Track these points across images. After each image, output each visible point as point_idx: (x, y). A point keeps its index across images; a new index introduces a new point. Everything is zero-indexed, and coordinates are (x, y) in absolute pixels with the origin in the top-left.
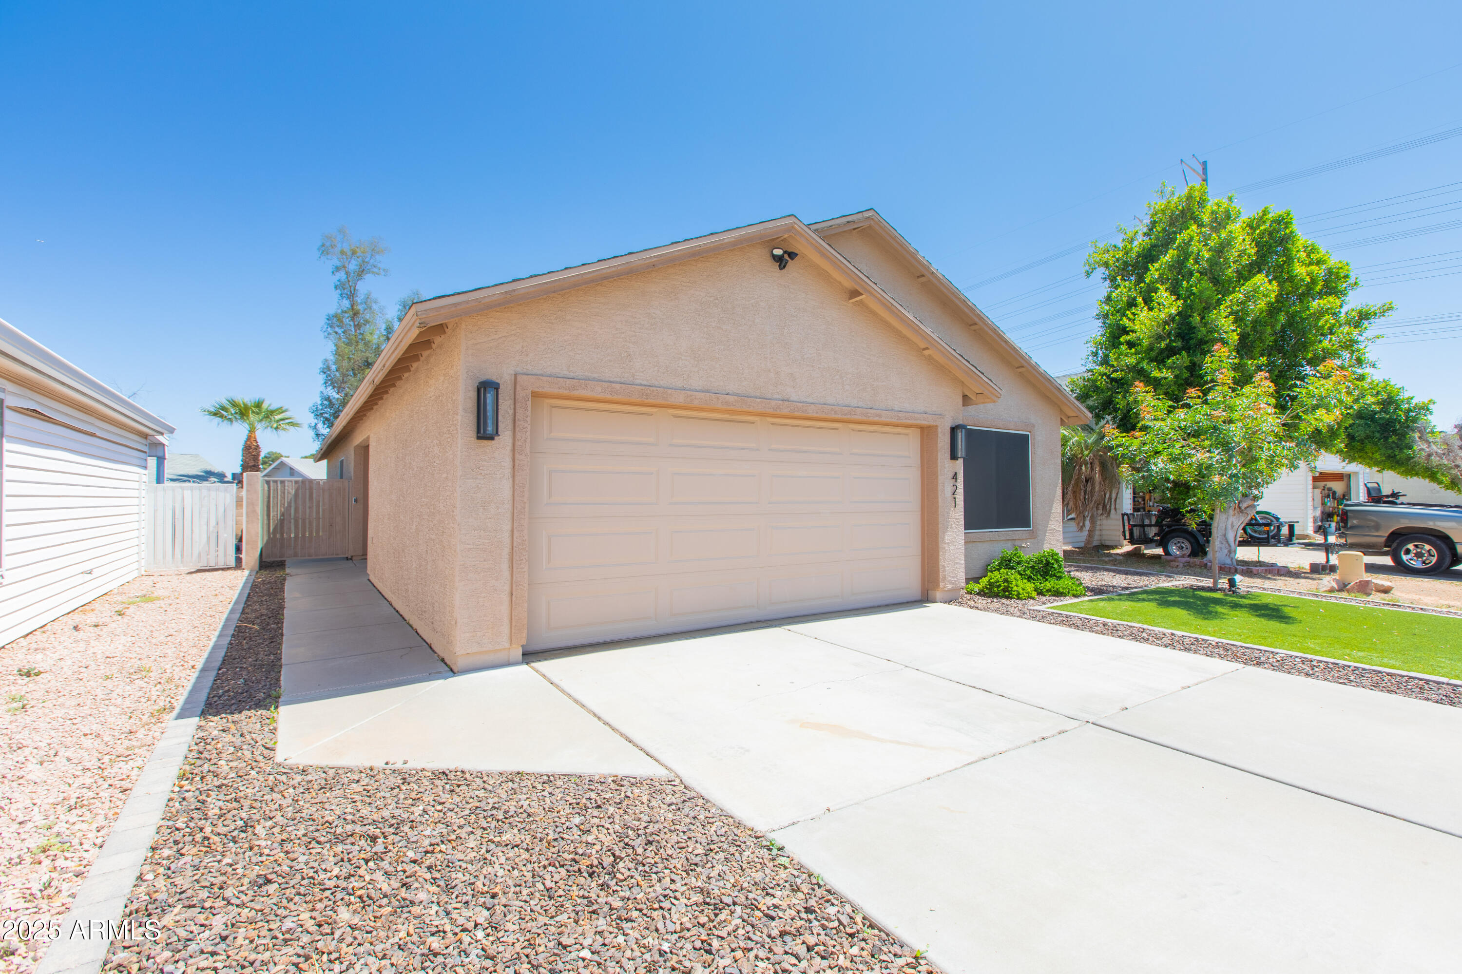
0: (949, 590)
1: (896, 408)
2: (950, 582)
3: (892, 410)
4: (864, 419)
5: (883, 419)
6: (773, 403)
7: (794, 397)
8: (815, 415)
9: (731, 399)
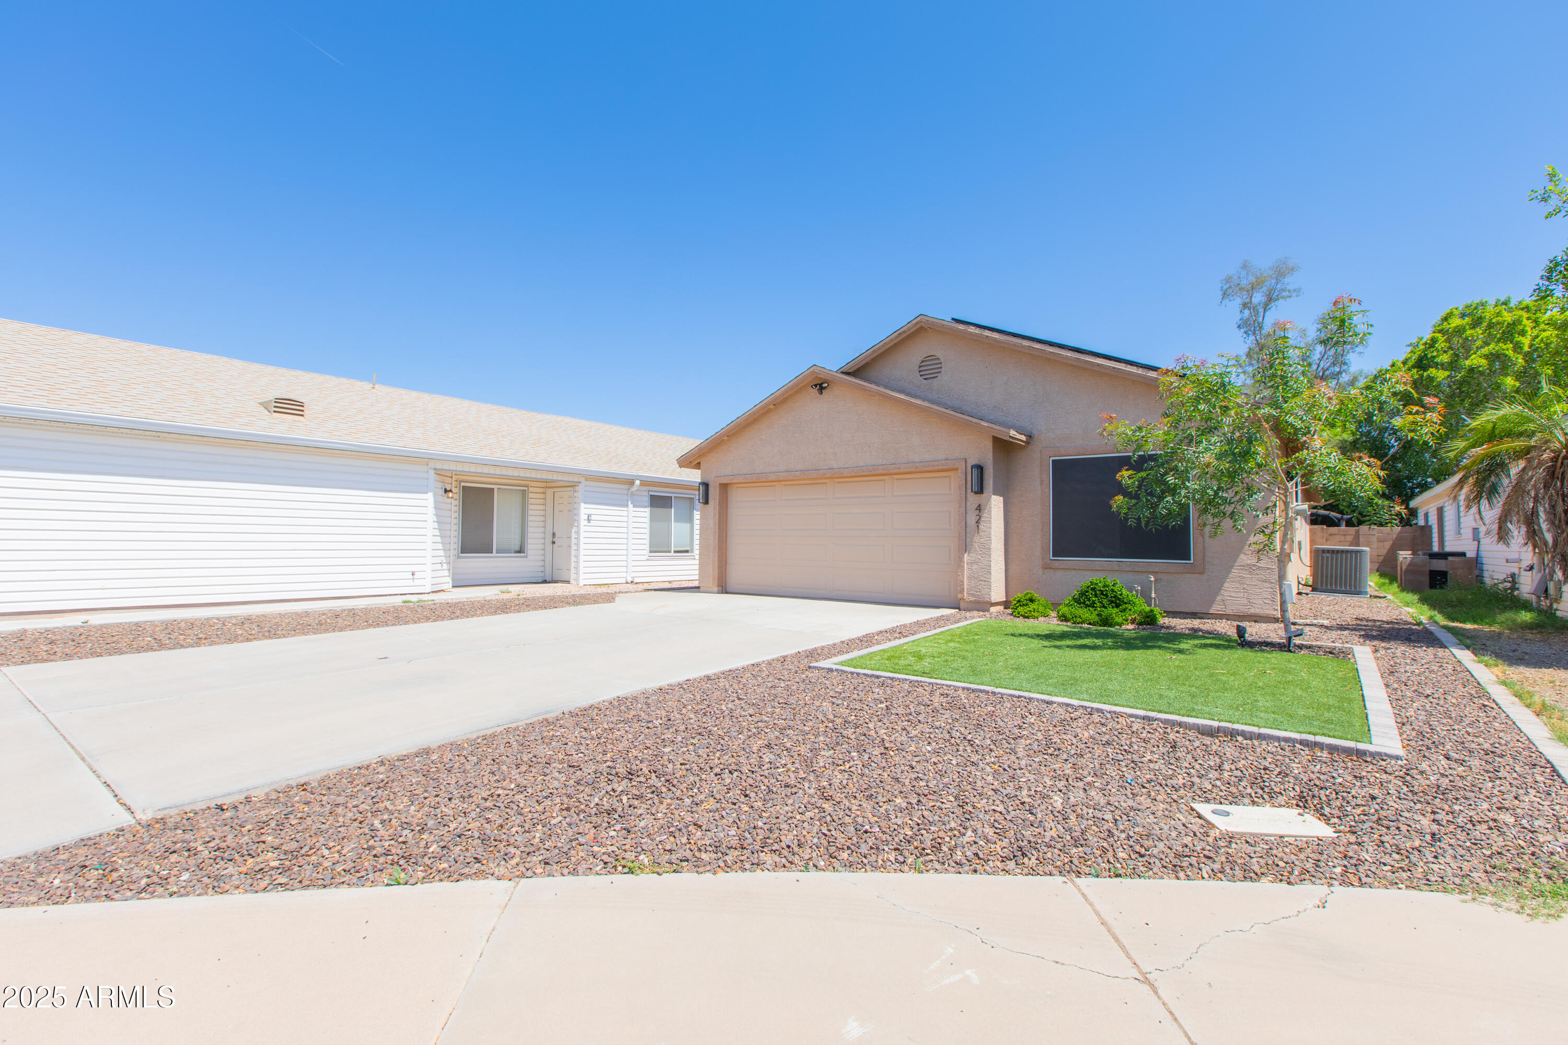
0: (971, 602)
1: (917, 460)
2: (973, 595)
3: (913, 462)
4: (885, 472)
5: (902, 470)
6: (821, 472)
7: (836, 466)
8: (849, 475)
9: (798, 473)
